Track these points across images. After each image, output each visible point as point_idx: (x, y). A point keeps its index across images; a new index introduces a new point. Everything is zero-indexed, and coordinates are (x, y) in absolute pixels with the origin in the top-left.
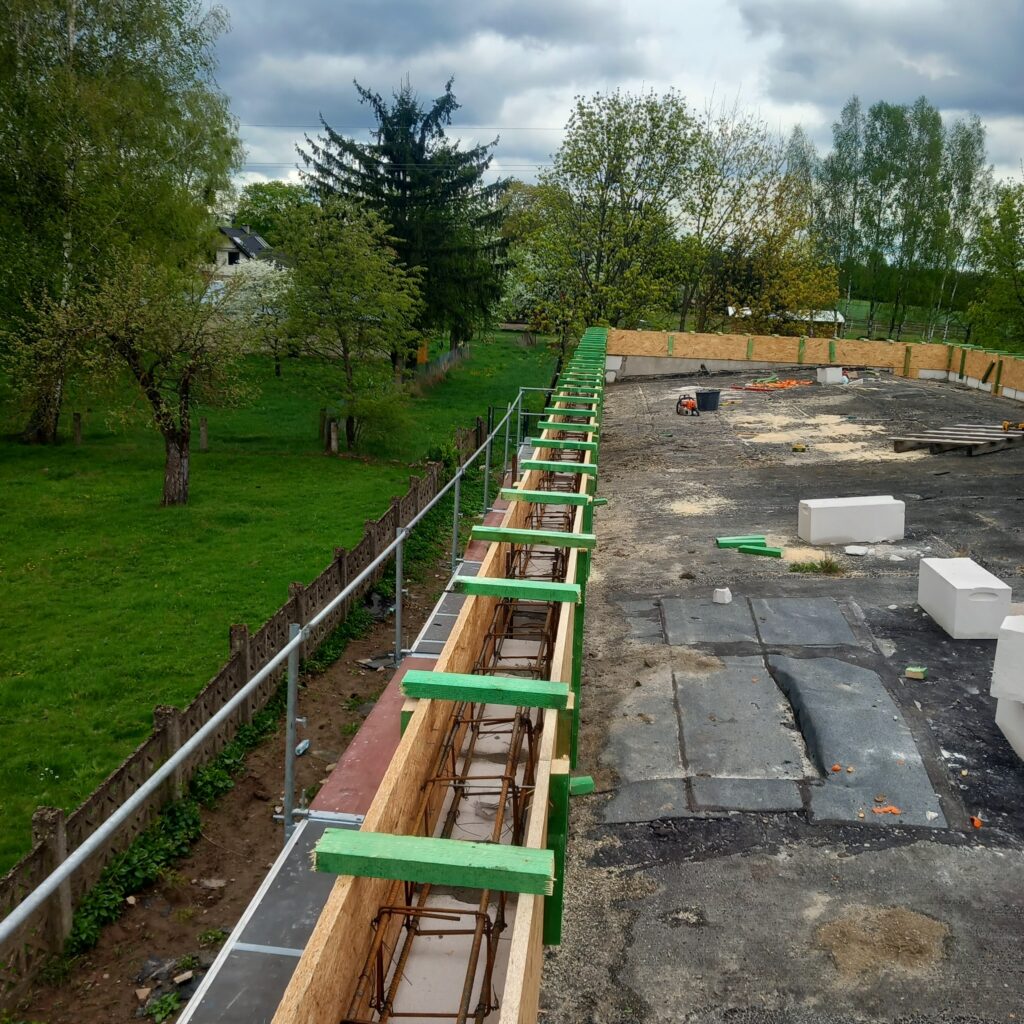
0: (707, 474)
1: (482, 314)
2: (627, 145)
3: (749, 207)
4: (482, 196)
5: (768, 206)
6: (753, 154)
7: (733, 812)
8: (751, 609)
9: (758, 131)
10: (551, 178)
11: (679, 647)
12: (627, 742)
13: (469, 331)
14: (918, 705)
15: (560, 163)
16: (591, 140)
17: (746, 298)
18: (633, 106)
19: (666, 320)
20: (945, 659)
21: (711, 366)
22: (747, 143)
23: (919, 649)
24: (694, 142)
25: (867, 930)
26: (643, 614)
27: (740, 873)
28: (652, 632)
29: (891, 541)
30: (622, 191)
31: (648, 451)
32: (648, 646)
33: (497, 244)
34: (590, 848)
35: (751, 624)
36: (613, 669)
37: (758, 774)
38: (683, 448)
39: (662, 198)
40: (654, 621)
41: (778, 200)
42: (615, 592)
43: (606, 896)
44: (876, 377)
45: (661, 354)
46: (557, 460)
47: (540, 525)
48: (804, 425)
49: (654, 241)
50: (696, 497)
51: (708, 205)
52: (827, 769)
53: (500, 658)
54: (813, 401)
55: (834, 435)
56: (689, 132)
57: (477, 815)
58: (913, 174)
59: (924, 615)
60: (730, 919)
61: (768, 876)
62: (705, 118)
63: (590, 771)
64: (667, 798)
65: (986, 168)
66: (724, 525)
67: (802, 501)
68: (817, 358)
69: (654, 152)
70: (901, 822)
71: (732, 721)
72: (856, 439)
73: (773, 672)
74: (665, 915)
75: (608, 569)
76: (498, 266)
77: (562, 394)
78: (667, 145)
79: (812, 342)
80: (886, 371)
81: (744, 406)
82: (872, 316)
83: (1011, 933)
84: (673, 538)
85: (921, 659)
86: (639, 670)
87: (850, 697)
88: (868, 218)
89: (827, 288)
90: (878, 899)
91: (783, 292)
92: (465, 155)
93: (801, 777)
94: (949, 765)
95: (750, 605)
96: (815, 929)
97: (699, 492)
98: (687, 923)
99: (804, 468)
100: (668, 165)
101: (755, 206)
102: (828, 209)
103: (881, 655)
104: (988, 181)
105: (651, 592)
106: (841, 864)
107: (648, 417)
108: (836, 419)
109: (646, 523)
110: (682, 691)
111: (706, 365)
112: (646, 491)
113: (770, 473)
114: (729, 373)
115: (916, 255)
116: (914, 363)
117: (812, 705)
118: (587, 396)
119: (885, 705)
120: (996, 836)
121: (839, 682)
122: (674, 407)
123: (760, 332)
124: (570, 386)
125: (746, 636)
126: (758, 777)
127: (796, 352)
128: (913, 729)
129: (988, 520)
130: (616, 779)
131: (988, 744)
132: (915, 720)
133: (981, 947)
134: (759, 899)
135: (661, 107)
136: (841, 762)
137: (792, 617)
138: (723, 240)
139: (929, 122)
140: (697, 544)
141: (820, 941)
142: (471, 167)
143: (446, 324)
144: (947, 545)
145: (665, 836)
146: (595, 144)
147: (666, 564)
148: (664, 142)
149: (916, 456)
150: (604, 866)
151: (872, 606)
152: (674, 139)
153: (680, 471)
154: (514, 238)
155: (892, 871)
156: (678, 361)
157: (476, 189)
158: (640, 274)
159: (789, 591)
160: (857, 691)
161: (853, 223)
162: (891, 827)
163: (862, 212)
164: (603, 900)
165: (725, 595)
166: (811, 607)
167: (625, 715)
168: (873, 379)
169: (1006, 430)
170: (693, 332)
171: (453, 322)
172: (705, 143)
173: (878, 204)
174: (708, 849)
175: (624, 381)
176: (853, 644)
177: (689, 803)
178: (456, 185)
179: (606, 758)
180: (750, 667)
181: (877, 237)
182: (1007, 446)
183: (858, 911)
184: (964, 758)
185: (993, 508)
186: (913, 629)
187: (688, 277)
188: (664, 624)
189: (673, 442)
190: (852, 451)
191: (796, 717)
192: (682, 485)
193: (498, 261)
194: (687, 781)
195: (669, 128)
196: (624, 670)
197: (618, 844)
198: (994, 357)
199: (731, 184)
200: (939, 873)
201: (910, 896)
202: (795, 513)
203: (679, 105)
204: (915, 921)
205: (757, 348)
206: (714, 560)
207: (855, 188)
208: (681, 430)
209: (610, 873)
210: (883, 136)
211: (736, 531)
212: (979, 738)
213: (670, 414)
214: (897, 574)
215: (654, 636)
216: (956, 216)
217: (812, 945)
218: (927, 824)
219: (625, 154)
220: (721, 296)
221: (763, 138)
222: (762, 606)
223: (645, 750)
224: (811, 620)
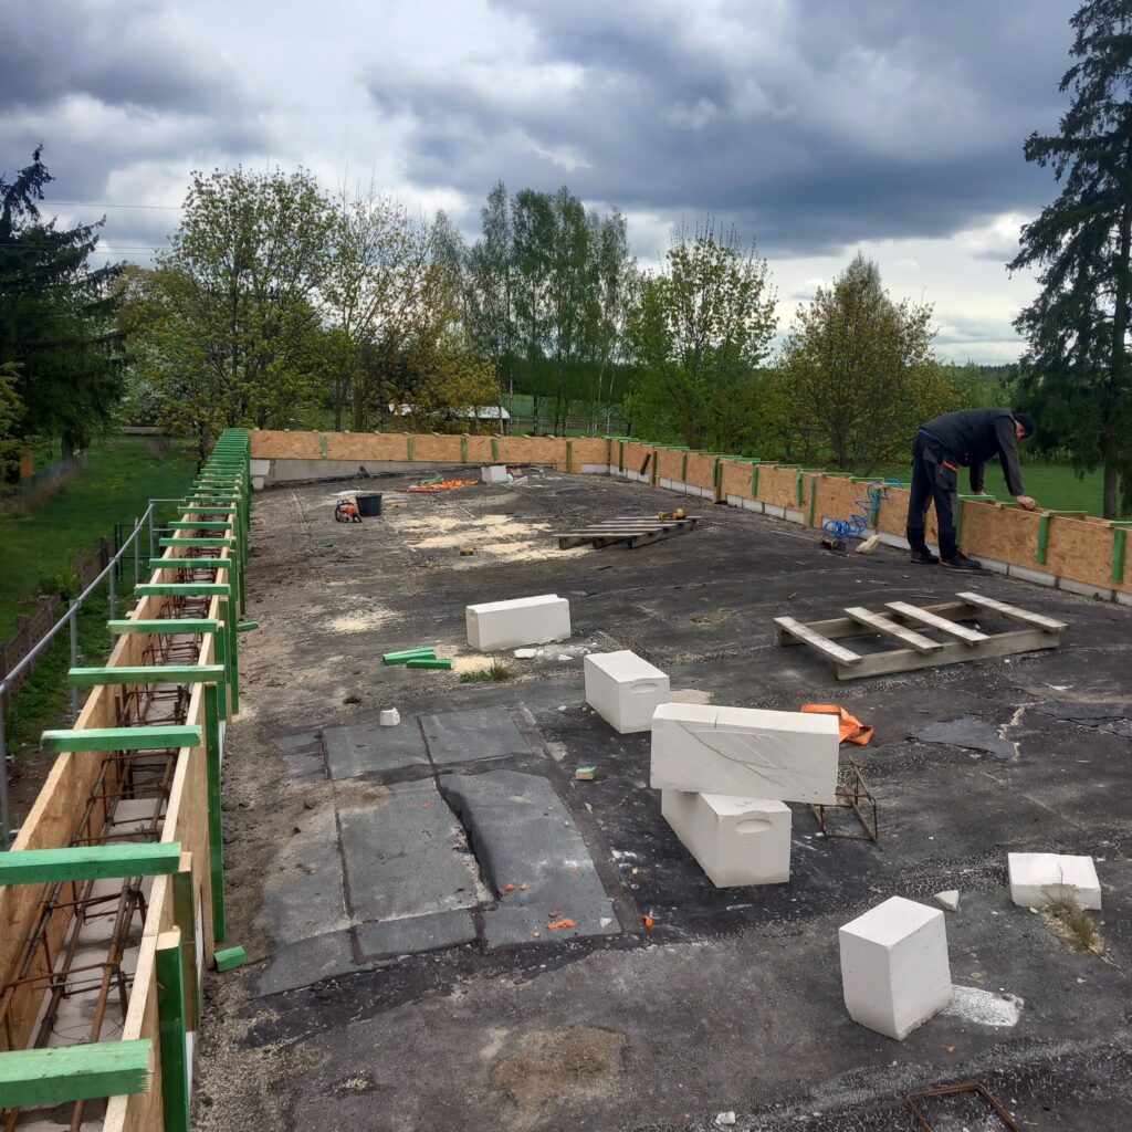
0: (373, 585)
1: (100, 417)
2: (255, 228)
3: (397, 298)
4: (89, 282)
5: (416, 296)
6: (396, 241)
7: (402, 957)
8: (421, 727)
9: (397, 215)
10: (170, 262)
11: (342, 782)
12: (283, 899)
13: (85, 436)
14: (589, 806)
15: (181, 245)
16: (214, 222)
17: (403, 394)
18: (258, 184)
19: (319, 419)
20: (614, 756)
21: (370, 468)
22: (387, 229)
23: (588, 749)
24: (330, 226)
25: (546, 1057)
26: (302, 750)
27: (411, 1023)
28: (312, 769)
29: (560, 640)
30: (255, 279)
31: (306, 564)
32: (308, 785)
33: (112, 336)
34: (242, 1028)
35: (421, 745)
36: (268, 818)
37: (430, 909)
38: (345, 558)
39: (300, 286)
40: (315, 755)
41: (426, 290)
42: (269, 729)
43: (263, 1079)
44: (541, 474)
45: (314, 456)
46: (188, 582)
47: (166, 660)
48: (472, 527)
49: (296, 333)
50: (360, 611)
51: (352, 294)
52: (500, 890)
53: (114, 825)
54: (479, 502)
55: (501, 536)
56: (324, 215)
57: (84, 1016)
58: (562, 265)
59: (593, 712)
60: (403, 1076)
61: (441, 1020)
62: (339, 200)
63: (241, 940)
64: (330, 954)
65: (630, 259)
66: (391, 641)
67: (469, 607)
68: (481, 456)
69: (286, 236)
70: (576, 934)
71: (402, 854)
72: (523, 538)
73: (444, 793)
74: (330, 1087)
75: (261, 702)
76: (115, 362)
77: (191, 506)
78: (301, 228)
79: (474, 440)
80: (550, 468)
81: (409, 510)
82: (536, 411)
83: (683, 1030)
84: (336, 659)
85: (590, 758)
86: (297, 815)
87: (522, 808)
88: (522, 310)
89: (487, 383)
90: (557, 1021)
91: (442, 388)
92: (63, 235)
93: (475, 904)
94: (620, 866)
95: (420, 724)
96: (493, 1068)
97: (363, 606)
98: (355, 1091)
99: (472, 572)
100: (304, 250)
101: (403, 297)
102: (481, 299)
103: (553, 759)
104: (633, 272)
105: (312, 723)
106: (517, 992)
107: (304, 526)
108: (501, 519)
109: (304, 645)
110: (347, 830)
111: (366, 467)
112: (303, 609)
113: (436, 580)
114: (391, 475)
115: (573, 348)
116: (576, 459)
117: (483, 823)
118: (225, 506)
119: (556, 812)
120: (667, 932)
121: (511, 795)
122: (333, 513)
123: (424, 431)
124: (203, 496)
125: (416, 759)
126: (430, 913)
127: (458, 450)
128: (585, 832)
129: (649, 610)
130: (272, 944)
131: (656, 838)
132: (586, 823)
133: (656, 1051)
134: (434, 1048)
135: (289, 187)
136: (514, 880)
137: (464, 731)
138: (372, 332)
139: (573, 212)
140: (363, 663)
141: (499, 1080)
142: (73, 249)
143: (55, 430)
144: (611, 639)
145: (328, 998)
146: (219, 226)
147: (328, 690)
148: (297, 225)
149: (580, 551)
150: (260, 1046)
151: (543, 710)
152: (308, 222)
153: (342, 584)
154: (131, 330)
155: (569, 989)
156: (334, 464)
157: (80, 274)
158: (285, 369)
159: (460, 704)
160: (529, 801)
161: (509, 314)
162: (567, 941)
163: (516, 304)
164: (259, 1085)
165: (392, 716)
166: (483, 718)
167: (282, 869)
168: (537, 477)
169: (662, 520)
170: (347, 432)
171: (63, 427)
172: (343, 227)
173: (532, 295)
174: (376, 1002)
175: (274, 487)
176: (524, 752)
177: (354, 955)
178: (54, 270)
179: (259, 922)
180: (420, 791)
181: (534, 329)
182: (664, 536)
183: (538, 1039)
184: (634, 855)
185: (653, 598)
186: (582, 729)
187: (338, 372)
188: (326, 758)
189: (333, 552)
190: (519, 551)
191: (469, 839)
192: (344, 600)
193: (114, 356)
194: (352, 932)
195: (301, 210)
196: (281, 817)
197: (275, 1017)
198: (648, 448)
199: (376, 272)
200: (615, 981)
201: (587, 1013)
202: (462, 620)
203: (309, 185)
204: (593, 1037)
205: (418, 448)
206: (381, 679)
207: (507, 278)
208: (343, 540)
209: (266, 1052)
210: (530, 225)
211: (404, 644)
212: (647, 833)
213: (329, 521)
214: (565, 674)
215: (315, 772)
216: (607, 307)
217: (490, 1086)
218: (601, 932)
219: (254, 237)
220: (378, 392)
221: (404, 223)
222: (433, 723)
223: (304, 905)
224: (483, 732)
